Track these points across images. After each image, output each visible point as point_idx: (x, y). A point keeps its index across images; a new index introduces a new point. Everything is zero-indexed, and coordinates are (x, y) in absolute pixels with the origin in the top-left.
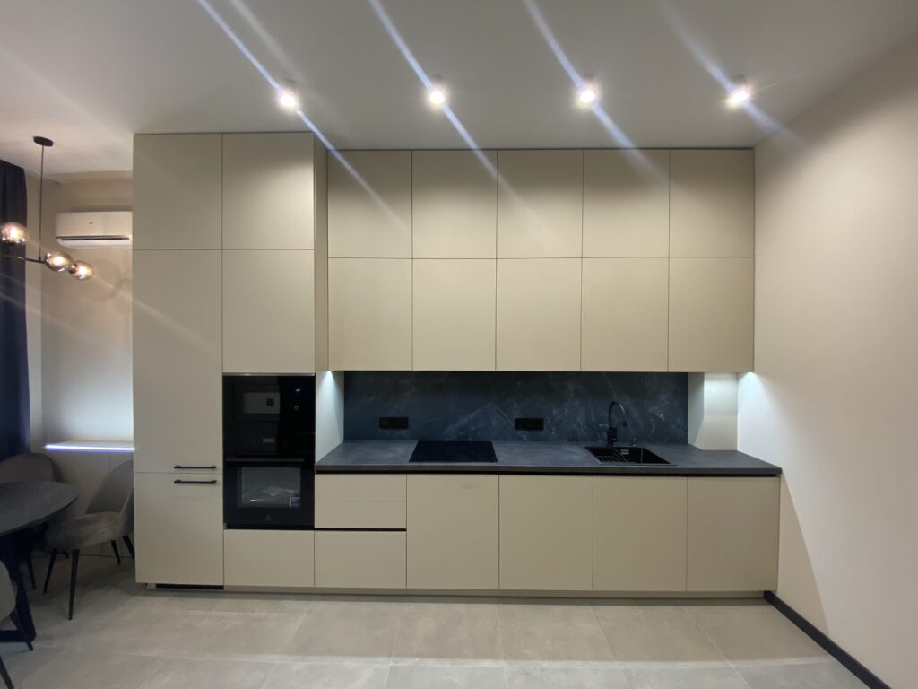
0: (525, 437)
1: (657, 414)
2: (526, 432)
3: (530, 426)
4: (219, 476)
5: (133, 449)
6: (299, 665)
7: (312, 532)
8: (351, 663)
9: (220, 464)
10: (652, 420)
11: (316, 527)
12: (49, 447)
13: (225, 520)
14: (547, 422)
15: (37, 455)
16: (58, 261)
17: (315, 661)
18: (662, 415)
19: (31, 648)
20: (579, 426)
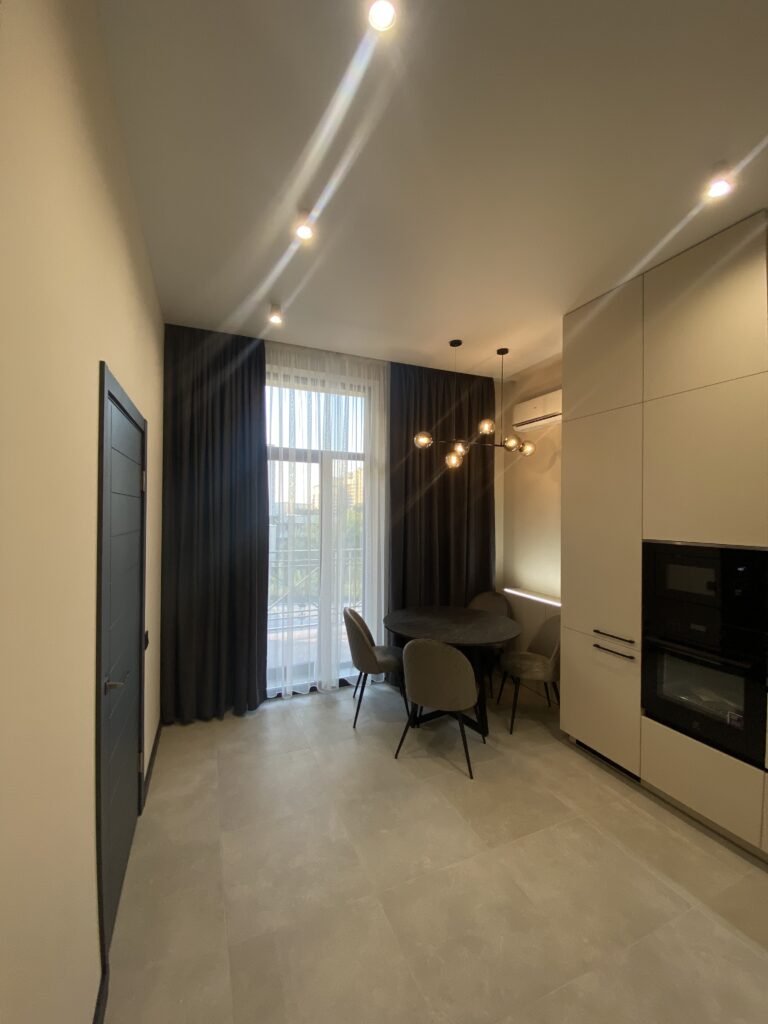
4: (637, 653)
7: (761, 772)
9: (638, 640)
11: (766, 767)
12: (506, 590)
13: (644, 704)
15: (498, 594)
16: (512, 443)
19: (484, 741)
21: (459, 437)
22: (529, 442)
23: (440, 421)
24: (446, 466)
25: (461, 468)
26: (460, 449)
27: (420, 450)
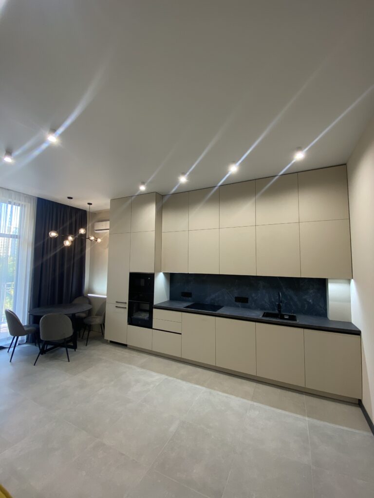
0: (240, 305)
1: (308, 300)
2: (240, 303)
3: (242, 301)
4: (127, 306)
5: (106, 297)
6: (139, 370)
7: (151, 330)
8: (154, 374)
9: (127, 302)
10: (305, 303)
11: (153, 327)
12: (89, 295)
13: (128, 322)
14: (250, 299)
15: (85, 297)
16: (92, 238)
17: (144, 370)
18: (311, 301)
19: (75, 351)
20: (266, 303)
21: (71, 233)
22: (99, 238)
23: (61, 228)
24: (63, 244)
25: (71, 246)
26: (70, 238)
27: (51, 238)
